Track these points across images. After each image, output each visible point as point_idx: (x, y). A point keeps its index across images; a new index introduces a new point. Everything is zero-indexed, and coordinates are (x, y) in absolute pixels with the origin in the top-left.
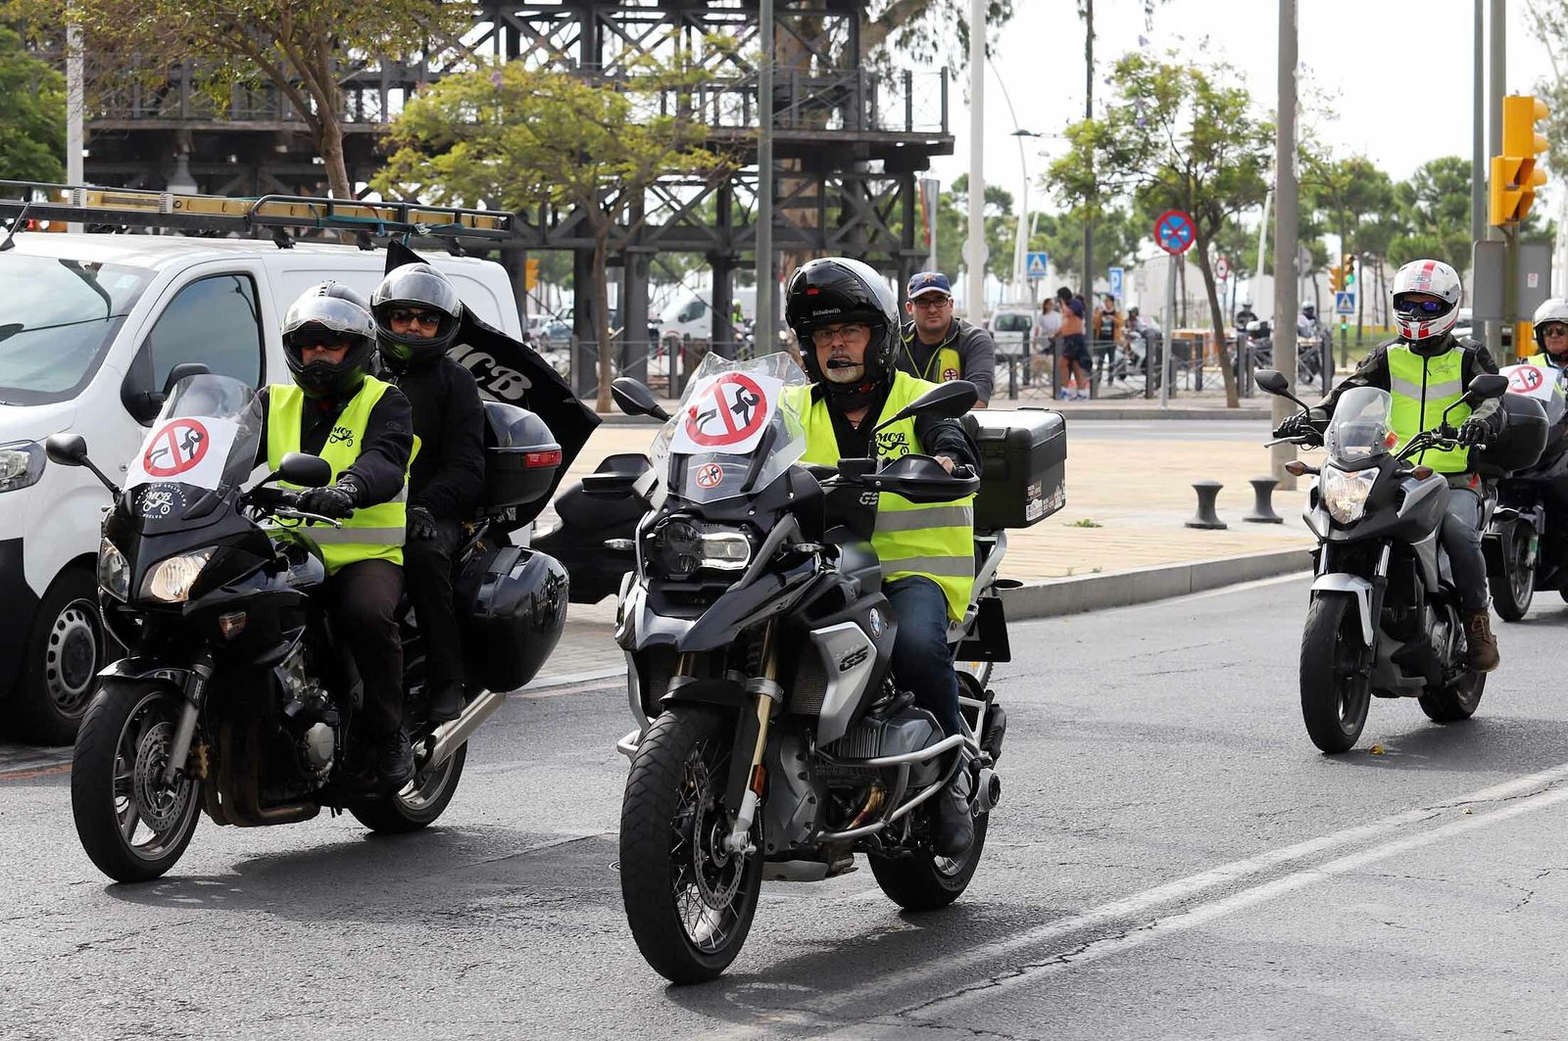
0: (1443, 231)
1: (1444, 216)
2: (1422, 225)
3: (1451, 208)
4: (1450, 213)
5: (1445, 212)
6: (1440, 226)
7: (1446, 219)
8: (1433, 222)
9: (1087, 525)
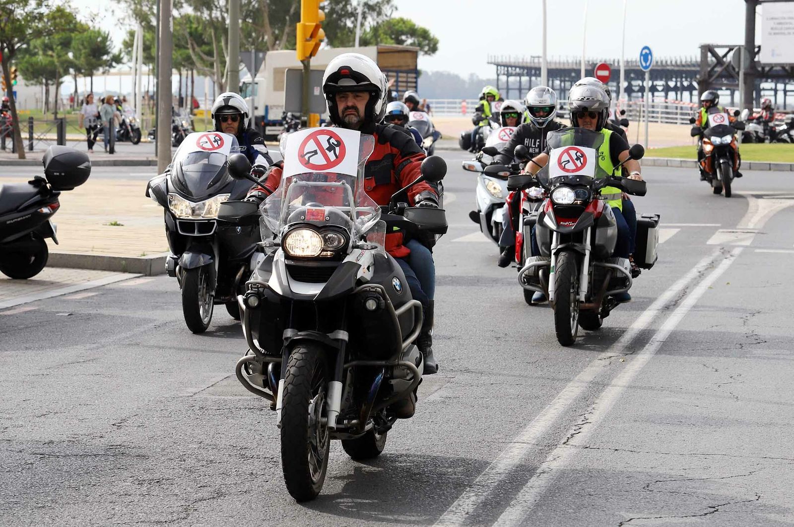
0: (57, 54)
1: (58, 45)
2: (45, 51)
3: (61, 41)
4: (61, 44)
5: (58, 43)
6: (56, 51)
7: (59, 48)
8: (52, 49)
9: (116, 224)
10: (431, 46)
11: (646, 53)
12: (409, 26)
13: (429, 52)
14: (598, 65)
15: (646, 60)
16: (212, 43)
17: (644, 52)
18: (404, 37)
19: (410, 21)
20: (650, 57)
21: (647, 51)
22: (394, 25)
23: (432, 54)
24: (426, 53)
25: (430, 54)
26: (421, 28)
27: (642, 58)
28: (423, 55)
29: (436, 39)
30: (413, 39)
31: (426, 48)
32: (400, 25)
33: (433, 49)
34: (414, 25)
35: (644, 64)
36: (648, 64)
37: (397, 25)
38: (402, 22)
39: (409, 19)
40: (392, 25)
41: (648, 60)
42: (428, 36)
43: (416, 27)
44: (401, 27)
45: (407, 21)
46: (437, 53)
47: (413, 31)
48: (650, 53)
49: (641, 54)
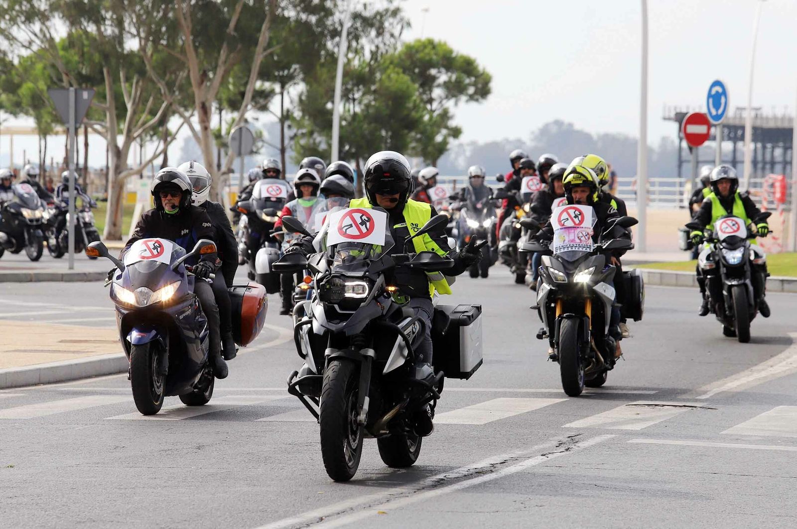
10: (480, 86)
11: (717, 92)
12: (441, 53)
13: (476, 97)
14: (688, 115)
15: (717, 105)
16: (103, 80)
17: (713, 92)
18: (433, 72)
19: (445, 44)
20: (723, 100)
21: (718, 89)
22: (417, 51)
23: (481, 100)
24: (472, 98)
25: (477, 100)
26: (462, 57)
27: (711, 100)
28: (467, 101)
29: (488, 75)
30: (449, 74)
31: (471, 90)
32: (427, 51)
33: (483, 90)
34: (451, 52)
35: (714, 112)
36: (720, 111)
37: (423, 51)
38: (430, 47)
39: (443, 41)
40: (414, 51)
41: (720, 104)
42: (475, 68)
43: (454, 55)
44: (429, 54)
45: (440, 44)
46: (490, 97)
47: (448, 61)
48: (724, 93)
49: (710, 95)
